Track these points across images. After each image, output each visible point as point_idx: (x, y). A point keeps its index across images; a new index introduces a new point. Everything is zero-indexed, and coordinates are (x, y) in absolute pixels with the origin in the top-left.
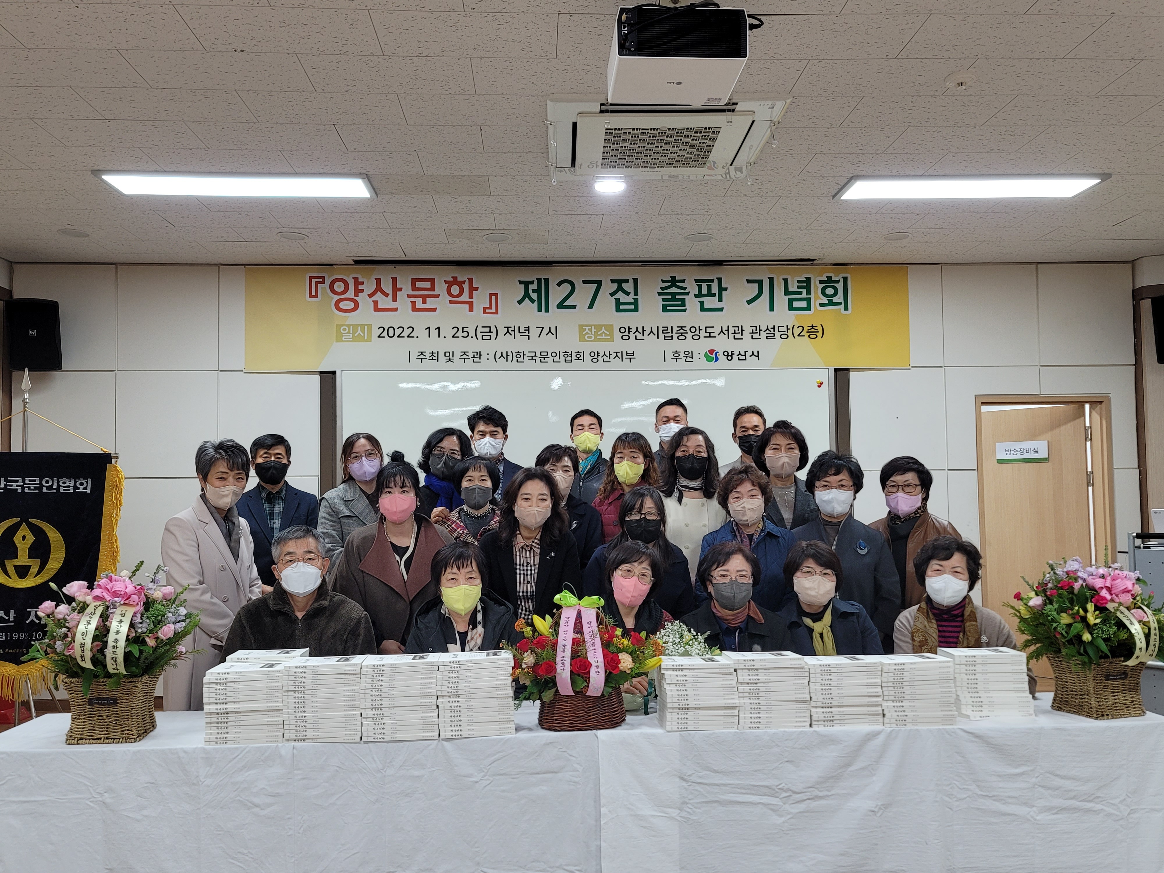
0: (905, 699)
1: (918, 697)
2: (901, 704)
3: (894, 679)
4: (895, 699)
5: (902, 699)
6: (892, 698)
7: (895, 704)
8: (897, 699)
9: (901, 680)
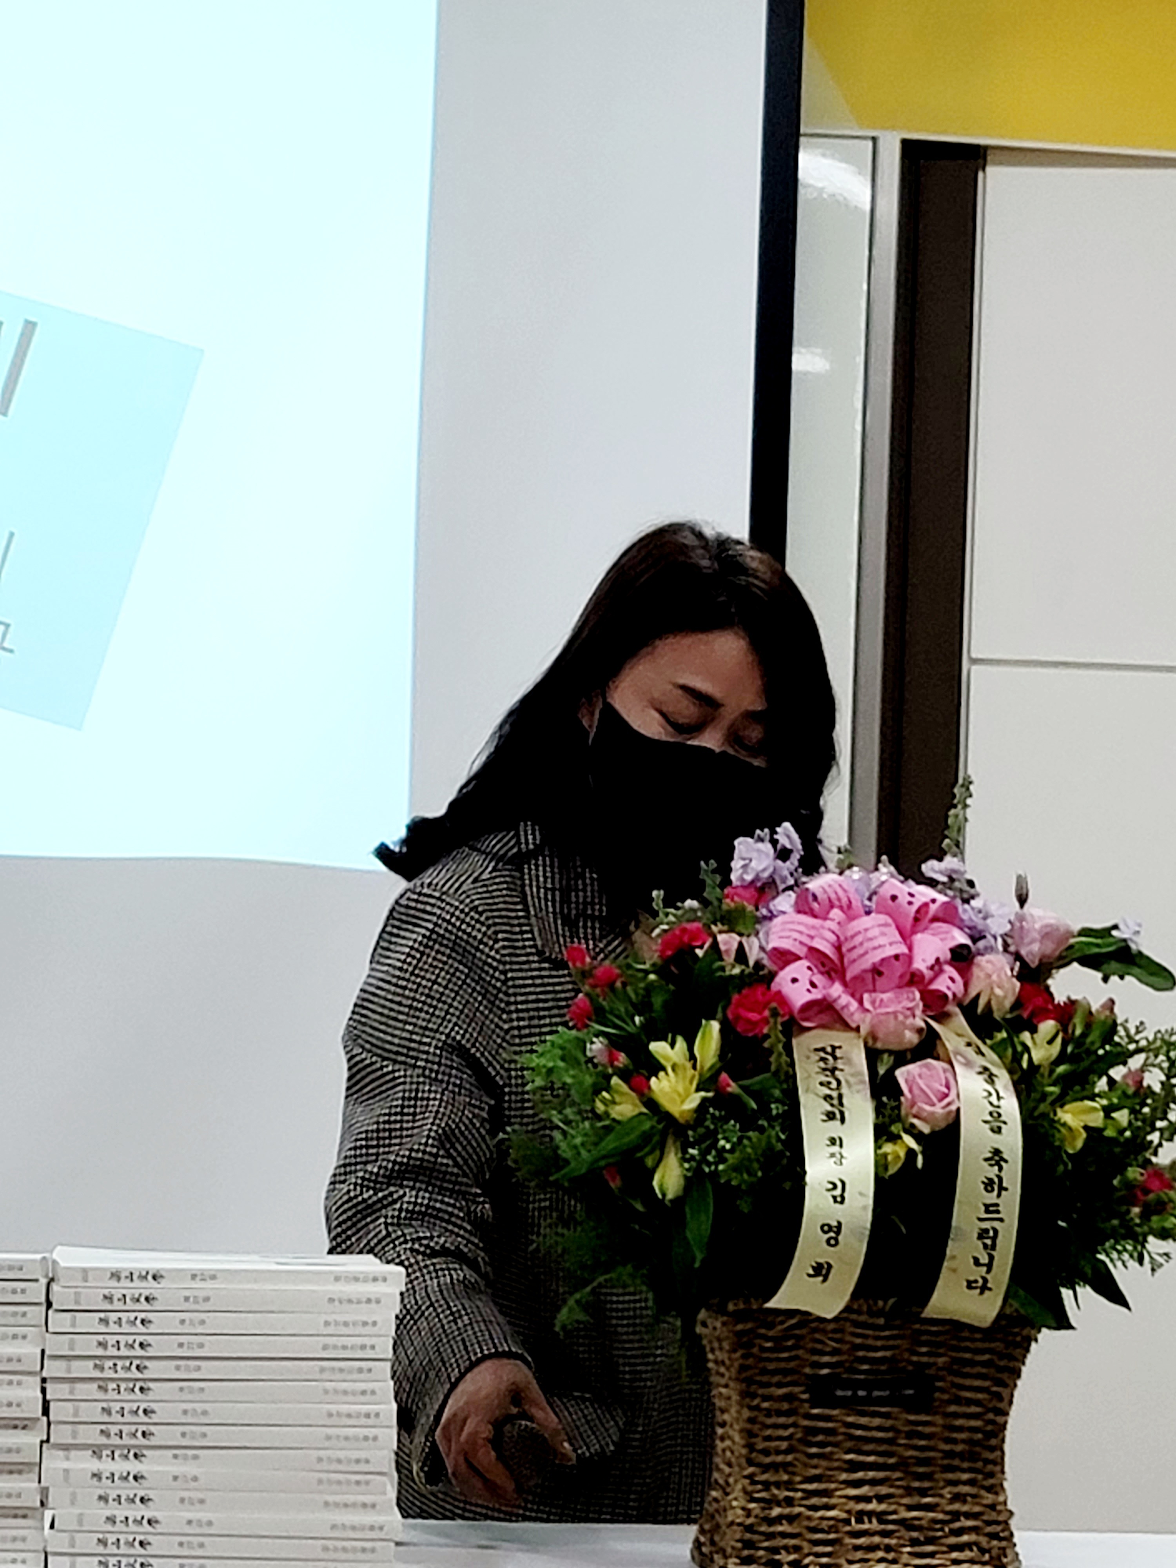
0: (153, 1441)
1: (215, 1436)
2: (134, 1467)
3: (102, 1345)
4: (103, 1440)
5: (141, 1441)
6: (92, 1436)
7: (106, 1466)
8: (116, 1441)
9: (139, 1352)
